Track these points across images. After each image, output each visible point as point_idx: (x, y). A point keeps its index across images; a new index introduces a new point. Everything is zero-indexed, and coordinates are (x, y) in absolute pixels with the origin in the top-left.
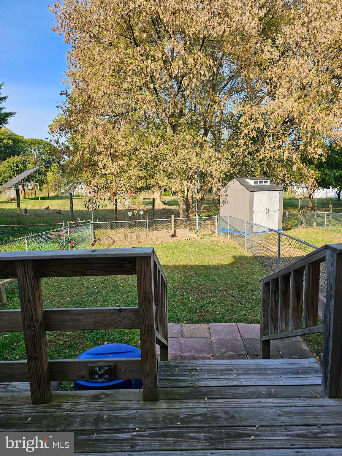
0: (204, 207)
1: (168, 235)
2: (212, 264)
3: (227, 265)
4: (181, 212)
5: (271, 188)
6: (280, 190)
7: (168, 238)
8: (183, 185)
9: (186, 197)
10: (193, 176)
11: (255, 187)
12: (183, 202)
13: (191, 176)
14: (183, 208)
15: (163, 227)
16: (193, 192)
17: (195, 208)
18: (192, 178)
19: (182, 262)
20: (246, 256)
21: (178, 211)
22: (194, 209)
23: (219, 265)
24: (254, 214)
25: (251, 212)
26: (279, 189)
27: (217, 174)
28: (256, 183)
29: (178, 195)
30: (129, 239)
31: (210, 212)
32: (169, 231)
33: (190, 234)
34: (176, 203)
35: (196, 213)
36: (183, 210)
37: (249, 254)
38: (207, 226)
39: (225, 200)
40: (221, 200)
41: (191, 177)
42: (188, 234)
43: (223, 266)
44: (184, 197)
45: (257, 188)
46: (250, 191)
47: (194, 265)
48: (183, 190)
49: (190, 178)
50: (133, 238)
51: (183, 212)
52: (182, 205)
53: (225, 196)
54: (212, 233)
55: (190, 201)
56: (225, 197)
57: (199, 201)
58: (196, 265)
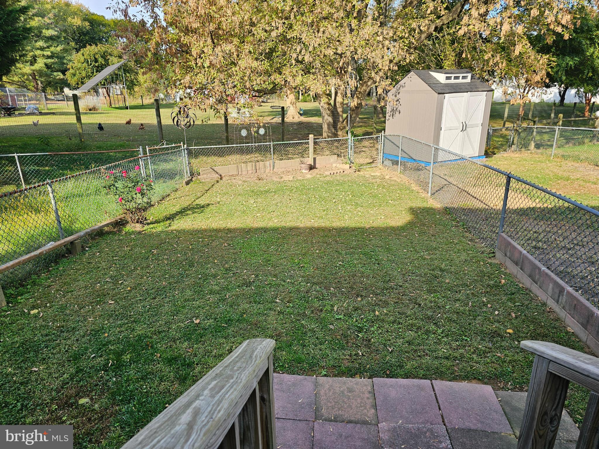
0: (360, 118)
1: (303, 166)
2: (375, 225)
3: (402, 227)
4: (325, 127)
5: (473, 87)
6: (488, 91)
7: (304, 171)
8: (328, 84)
9: (333, 104)
10: (345, 68)
11: (447, 85)
12: (328, 112)
13: (341, 68)
14: (327, 121)
15: (297, 152)
16: (345, 95)
17: (347, 122)
18: (343, 72)
19: (322, 221)
20: (432, 209)
21: (320, 126)
22: (345, 122)
23: (387, 228)
24: (442, 132)
25: (438, 129)
26: (485, 89)
27: (384, 64)
28: (448, 78)
29: (320, 101)
30: (244, 173)
31: (369, 126)
32: (305, 160)
33: (338, 165)
34: (317, 113)
35: (347, 128)
36: (328, 125)
37: (436, 204)
38: (364, 149)
39: (395, 109)
40: (388, 109)
41: (341, 71)
42: (334, 165)
43: (394, 230)
44: (329, 104)
45: (450, 88)
46: (439, 94)
47: (343, 228)
48: (328, 92)
49: (340, 73)
50: (250, 172)
51: (329, 128)
52: (326, 117)
53: (396, 101)
54: (372, 161)
55: (340, 110)
56: (395, 103)
57: (353, 110)
58: (347, 228)
